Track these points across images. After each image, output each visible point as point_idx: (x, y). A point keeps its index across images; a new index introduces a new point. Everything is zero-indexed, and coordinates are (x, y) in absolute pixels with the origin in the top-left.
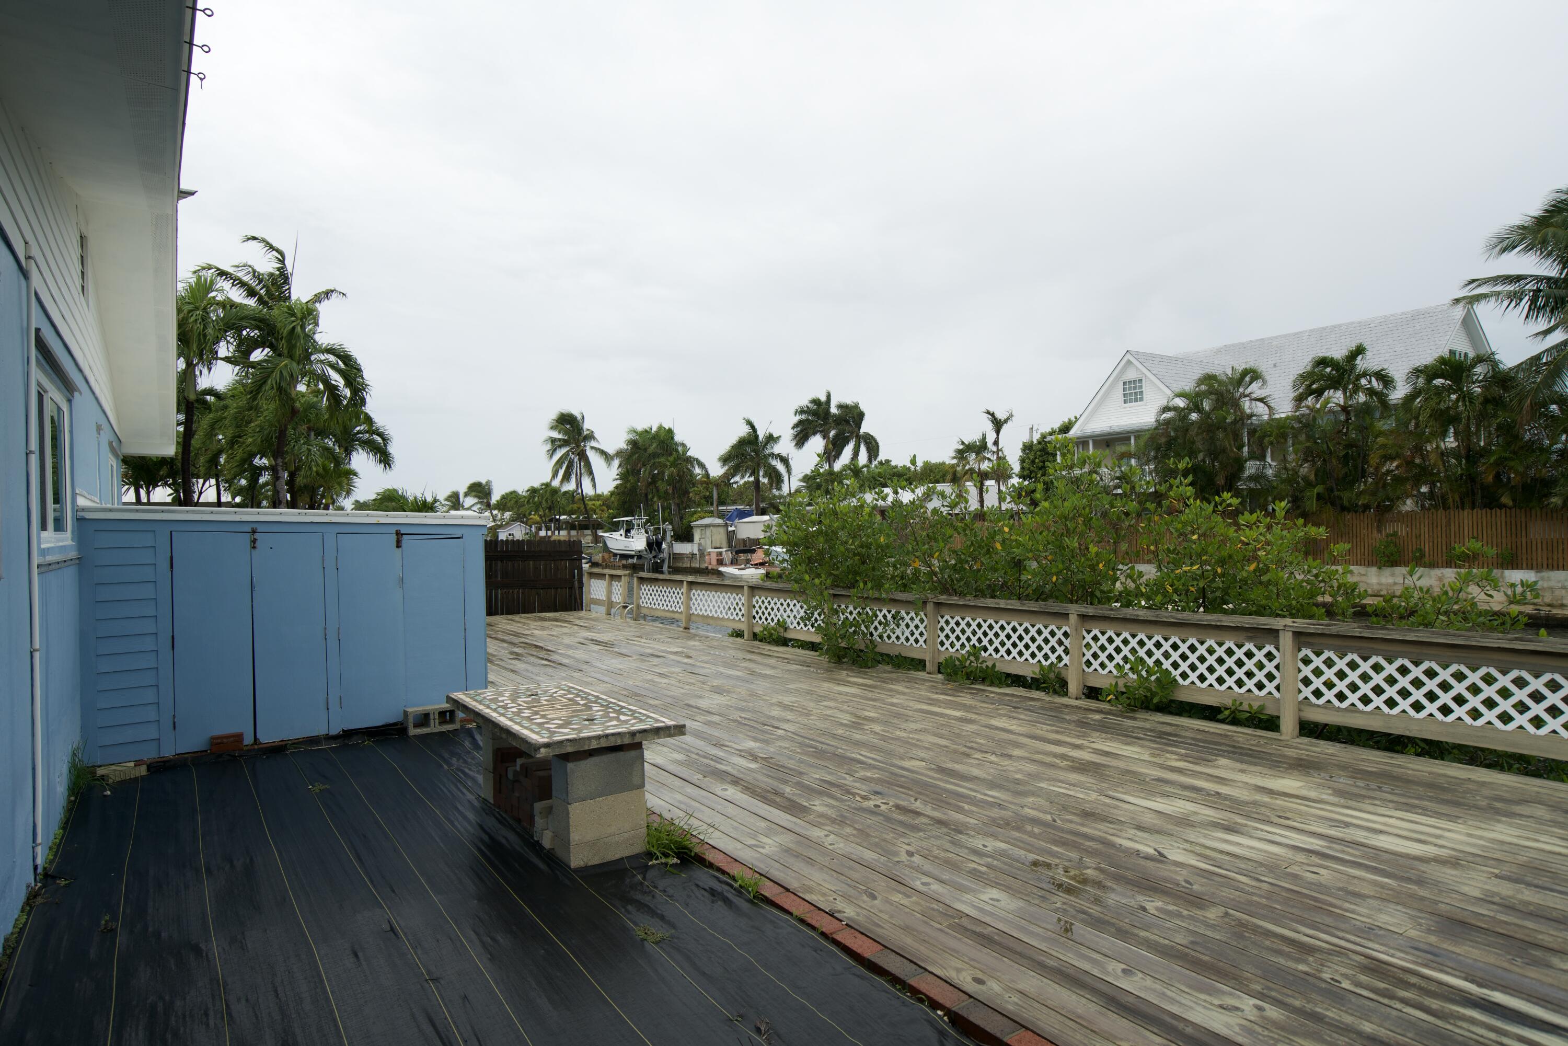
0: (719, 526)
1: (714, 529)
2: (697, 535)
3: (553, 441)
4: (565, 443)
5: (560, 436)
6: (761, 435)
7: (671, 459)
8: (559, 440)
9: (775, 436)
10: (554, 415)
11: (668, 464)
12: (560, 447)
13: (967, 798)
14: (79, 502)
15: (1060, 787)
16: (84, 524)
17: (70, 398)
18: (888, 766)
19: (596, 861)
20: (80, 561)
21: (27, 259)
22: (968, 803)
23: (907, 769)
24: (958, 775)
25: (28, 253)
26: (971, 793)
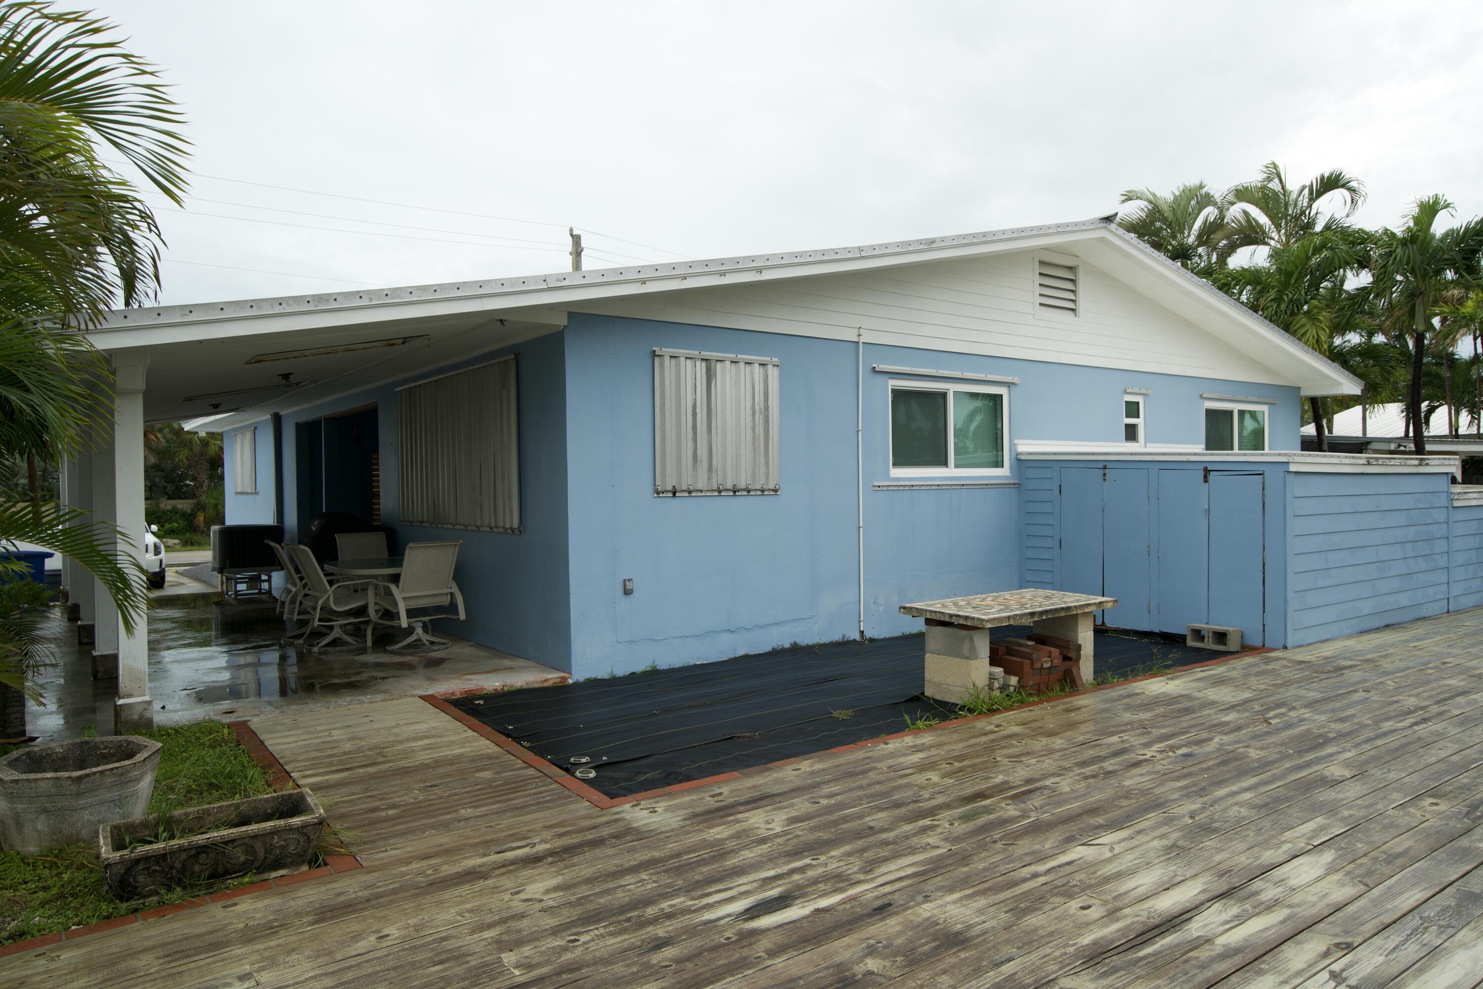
13: (1211, 785)
14: (1021, 449)
15: (1322, 828)
16: (1020, 463)
17: (1008, 385)
18: (1300, 761)
19: (938, 697)
20: (1018, 486)
21: (859, 335)
22: (1195, 784)
23: (1301, 767)
24: (1308, 786)
25: (862, 332)
26: (1234, 788)
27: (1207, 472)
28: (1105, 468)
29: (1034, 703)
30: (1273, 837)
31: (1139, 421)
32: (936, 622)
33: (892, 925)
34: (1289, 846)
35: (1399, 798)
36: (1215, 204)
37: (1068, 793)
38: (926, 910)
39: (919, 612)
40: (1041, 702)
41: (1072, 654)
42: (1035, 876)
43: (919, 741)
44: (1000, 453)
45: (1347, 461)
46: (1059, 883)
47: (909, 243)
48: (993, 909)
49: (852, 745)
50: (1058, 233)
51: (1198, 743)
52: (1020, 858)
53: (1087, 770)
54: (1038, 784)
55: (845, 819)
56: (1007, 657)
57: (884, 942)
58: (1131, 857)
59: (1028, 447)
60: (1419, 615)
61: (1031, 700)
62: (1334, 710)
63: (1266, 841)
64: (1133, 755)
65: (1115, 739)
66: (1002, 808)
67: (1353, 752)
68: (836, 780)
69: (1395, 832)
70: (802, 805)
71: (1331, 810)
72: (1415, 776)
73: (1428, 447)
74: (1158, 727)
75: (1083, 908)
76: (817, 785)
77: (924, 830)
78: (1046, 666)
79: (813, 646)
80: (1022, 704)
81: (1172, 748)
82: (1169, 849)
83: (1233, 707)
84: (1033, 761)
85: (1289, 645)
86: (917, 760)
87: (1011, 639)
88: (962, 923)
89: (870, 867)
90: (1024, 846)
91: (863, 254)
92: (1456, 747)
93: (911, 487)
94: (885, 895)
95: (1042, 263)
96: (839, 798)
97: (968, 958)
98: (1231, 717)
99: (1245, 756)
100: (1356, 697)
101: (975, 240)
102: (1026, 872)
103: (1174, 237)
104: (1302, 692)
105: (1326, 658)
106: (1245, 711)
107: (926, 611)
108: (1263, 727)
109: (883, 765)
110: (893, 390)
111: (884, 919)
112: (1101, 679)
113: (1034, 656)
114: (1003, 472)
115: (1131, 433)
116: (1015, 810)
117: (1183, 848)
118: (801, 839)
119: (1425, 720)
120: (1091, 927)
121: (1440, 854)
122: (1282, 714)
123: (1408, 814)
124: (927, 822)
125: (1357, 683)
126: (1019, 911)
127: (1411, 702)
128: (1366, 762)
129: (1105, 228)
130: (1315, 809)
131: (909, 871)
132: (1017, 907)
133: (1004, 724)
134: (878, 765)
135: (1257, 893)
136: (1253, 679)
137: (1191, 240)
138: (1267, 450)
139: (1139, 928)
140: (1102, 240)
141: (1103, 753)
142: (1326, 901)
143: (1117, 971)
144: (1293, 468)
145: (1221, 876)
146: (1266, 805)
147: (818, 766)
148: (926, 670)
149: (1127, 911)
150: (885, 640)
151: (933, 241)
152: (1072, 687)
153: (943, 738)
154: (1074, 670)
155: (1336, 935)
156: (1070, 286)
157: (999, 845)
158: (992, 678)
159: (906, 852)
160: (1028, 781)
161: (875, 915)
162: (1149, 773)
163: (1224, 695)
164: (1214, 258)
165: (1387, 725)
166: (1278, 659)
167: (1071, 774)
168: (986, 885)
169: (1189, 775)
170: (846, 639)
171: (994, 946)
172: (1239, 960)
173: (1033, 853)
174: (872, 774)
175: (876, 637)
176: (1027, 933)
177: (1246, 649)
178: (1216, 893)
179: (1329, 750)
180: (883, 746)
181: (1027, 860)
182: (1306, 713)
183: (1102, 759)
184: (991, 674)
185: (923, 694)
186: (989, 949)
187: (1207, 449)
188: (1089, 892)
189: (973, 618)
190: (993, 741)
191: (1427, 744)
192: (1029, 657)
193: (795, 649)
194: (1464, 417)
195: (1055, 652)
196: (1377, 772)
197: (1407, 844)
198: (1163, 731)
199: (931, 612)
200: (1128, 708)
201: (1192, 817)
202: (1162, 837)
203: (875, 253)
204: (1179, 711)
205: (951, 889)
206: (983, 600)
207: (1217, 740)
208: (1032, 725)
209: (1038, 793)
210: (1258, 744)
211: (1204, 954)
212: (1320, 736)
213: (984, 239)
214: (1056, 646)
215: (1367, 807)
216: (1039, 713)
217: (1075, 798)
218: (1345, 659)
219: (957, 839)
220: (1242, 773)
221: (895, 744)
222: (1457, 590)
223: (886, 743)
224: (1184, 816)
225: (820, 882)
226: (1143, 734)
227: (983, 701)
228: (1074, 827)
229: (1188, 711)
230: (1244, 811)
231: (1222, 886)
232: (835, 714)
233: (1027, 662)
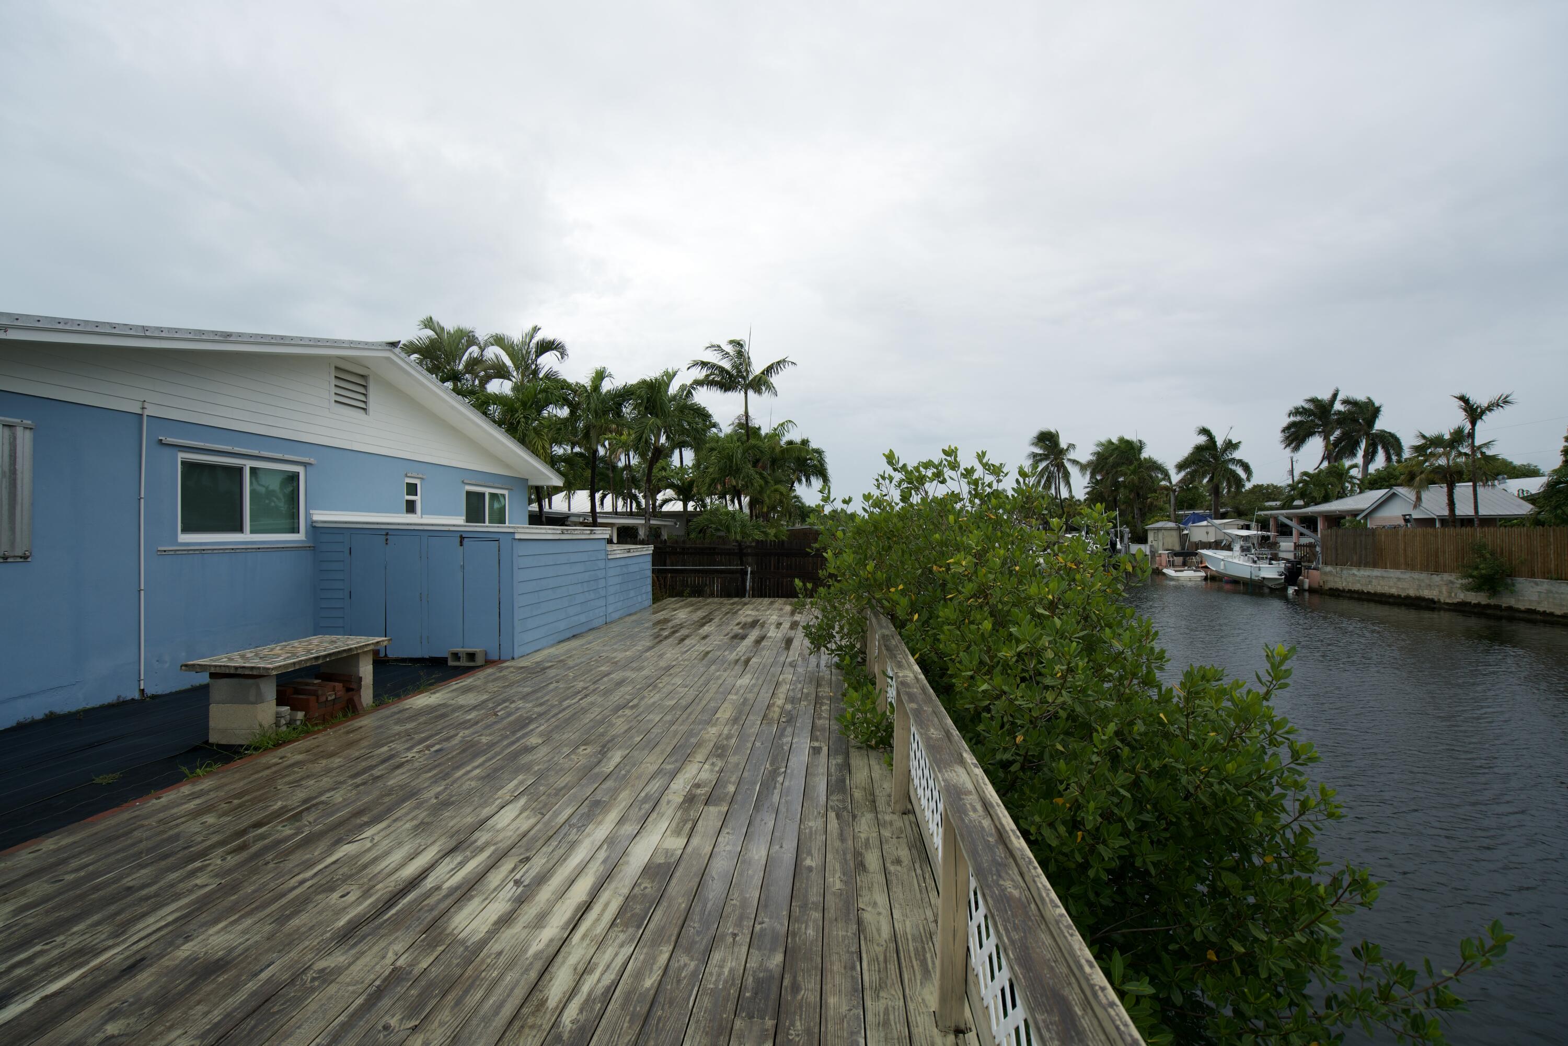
0: (1171, 529)
1: (1166, 533)
2: (1151, 537)
3: (1035, 455)
4: (1044, 457)
5: (1040, 452)
6: (1220, 442)
7: (1132, 468)
8: (1041, 455)
9: (1234, 442)
10: (1034, 433)
11: (1129, 472)
12: (1041, 460)
13: (453, 770)
14: (315, 518)
15: (521, 783)
16: (316, 529)
17: (305, 465)
18: (514, 738)
19: (223, 742)
20: (313, 549)
21: (143, 408)
22: (440, 772)
23: (513, 743)
24: (515, 755)
25: (146, 405)
26: (469, 768)
27: (462, 539)
28: (387, 534)
29: (319, 731)
30: (491, 796)
31: (417, 498)
32: (218, 674)
33: (144, 978)
34: (500, 801)
35: (567, 751)
36: (478, 345)
37: (340, 803)
38: (186, 950)
39: (203, 668)
40: (325, 729)
41: (354, 686)
42: (302, 883)
43: (198, 788)
44: (296, 521)
45: (550, 531)
46: (324, 881)
47: (203, 332)
48: (258, 925)
49: (116, 809)
50: (351, 348)
51: (448, 739)
52: (290, 871)
53: (358, 780)
54: (314, 802)
55: (96, 888)
56: (295, 696)
57: (131, 1000)
58: (387, 842)
59: (321, 516)
60: (591, 627)
61: (316, 729)
62: (537, 699)
63: (485, 802)
64: (398, 759)
65: (385, 748)
66: (278, 831)
67: (545, 725)
68: (90, 850)
69: (563, 773)
70: (39, 888)
71: (527, 768)
72: (577, 734)
73: (599, 520)
74: (420, 733)
75: (342, 896)
76: (64, 861)
77: (193, 873)
78: (330, 698)
79: (78, 712)
80: (308, 733)
81: (428, 747)
82: (416, 827)
83: (474, 708)
84: (312, 782)
85: (516, 656)
86: (193, 807)
87: (299, 680)
88: (224, 949)
89: (121, 930)
90: (297, 858)
91: (148, 334)
92: (600, 710)
93: (203, 551)
94: (138, 951)
95: (337, 368)
96: (91, 868)
97: (226, 979)
98: (472, 716)
99: (479, 742)
100: (552, 687)
101: (273, 341)
102: (293, 882)
103: (449, 364)
104: (520, 689)
105: (537, 663)
106: (482, 709)
107: (210, 666)
108: (493, 719)
109: (152, 821)
110: (183, 463)
111: (135, 975)
112: (380, 700)
113: (320, 692)
114: (300, 536)
115: (411, 507)
116: (290, 829)
117: (427, 823)
118: (30, 927)
119: (586, 696)
120: (347, 910)
121: (584, 782)
122: (506, 707)
123: (570, 760)
124: (198, 864)
125: (552, 678)
126: (282, 919)
127: (581, 685)
128: (552, 731)
129: (390, 350)
130: (517, 771)
131: (170, 918)
132: (282, 915)
133: (289, 755)
134: (146, 822)
135: (475, 841)
136: (490, 685)
137: (461, 367)
138: (507, 524)
139: (387, 897)
140: (388, 358)
141: (374, 763)
142: (518, 832)
143: (364, 939)
144: (517, 536)
145: (452, 837)
146: (489, 775)
147: (64, 842)
148: (210, 719)
149: (378, 887)
150: (171, 694)
151: (229, 335)
152: (353, 712)
153: (223, 780)
154: (356, 698)
155: (521, 854)
156: (362, 390)
157: (271, 865)
158: (278, 716)
159: (169, 900)
160: (305, 801)
161: (123, 976)
162: (409, 770)
163: (470, 699)
164: (477, 382)
165: (566, 703)
166: (507, 667)
167: (344, 786)
168: (253, 906)
169: (439, 765)
170: (121, 699)
171: (255, 959)
172: (458, 894)
173: (303, 862)
174: (137, 834)
175: (160, 693)
176: (290, 935)
177: (489, 663)
178: (447, 850)
179: (531, 727)
180: (155, 801)
181: (296, 870)
182: (520, 704)
183: (372, 767)
184: (277, 713)
185: (207, 742)
186: (250, 963)
187: (467, 521)
188: (349, 882)
189: (259, 668)
190: (275, 772)
191: (584, 711)
192: (315, 693)
193: (52, 719)
194: (620, 502)
195: (339, 686)
196: (556, 736)
197: (568, 780)
198: (423, 735)
199: (216, 666)
200: (399, 722)
201: (436, 798)
202: (412, 819)
203: (163, 335)
204: (436, 717)
205: (216, 921)
206: (272, 650)
207: (461, 734)
208: (315, 751)
209: (313, 809)
210: (488, 732)
211: (432, 900)
212: (527, 718)
213: (282, 342)
214: (339, 681)
215: (549, 761)
216: (322, 739)
217: (346, 805)
218: (548, 661)
219: (229, 871)
220: (475, 756)
221: (168, 797)
222: (610, 609)
223: (159, 798)
224: (430, 798)
225: (53, 966)
226: (407, 741)
227: (269, 738)
228: (342, 831)
229: (443, 716)
230: (473, 784)
231: (453, 843)
232: (98, 780)
233: (313, 698)
